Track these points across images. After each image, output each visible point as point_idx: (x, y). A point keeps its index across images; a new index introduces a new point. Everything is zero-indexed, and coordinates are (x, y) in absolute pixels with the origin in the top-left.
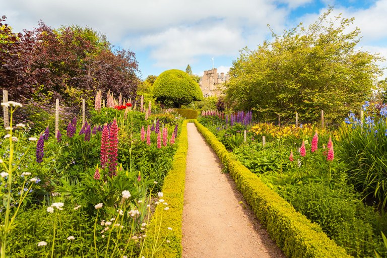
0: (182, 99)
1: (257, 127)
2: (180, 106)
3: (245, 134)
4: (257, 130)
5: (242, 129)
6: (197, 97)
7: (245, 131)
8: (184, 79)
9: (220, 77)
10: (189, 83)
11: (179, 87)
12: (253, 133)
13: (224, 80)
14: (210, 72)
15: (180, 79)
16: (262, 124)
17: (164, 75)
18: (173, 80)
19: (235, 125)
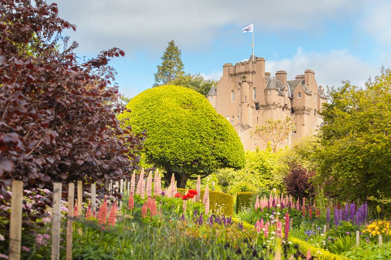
0: (192, 163)
1: (373, 225)
2: (185, 182)
3: (358, 236)
4: (373, 229)
5: (352, 230)
6: (232, 159)
7: (358, 232)
8: (199, 111)
9: (273, 85)
10: (210, 124)
11: (187, 133)
12: (368, 233)
13: (287, 94)
14: (242, 69)
15: (187, 111)
16: (380, 222)
17: (147, 101)
18: (170, 115)
19: (341, 224)
